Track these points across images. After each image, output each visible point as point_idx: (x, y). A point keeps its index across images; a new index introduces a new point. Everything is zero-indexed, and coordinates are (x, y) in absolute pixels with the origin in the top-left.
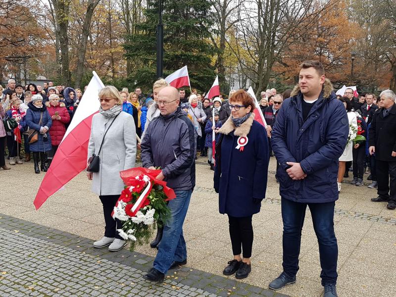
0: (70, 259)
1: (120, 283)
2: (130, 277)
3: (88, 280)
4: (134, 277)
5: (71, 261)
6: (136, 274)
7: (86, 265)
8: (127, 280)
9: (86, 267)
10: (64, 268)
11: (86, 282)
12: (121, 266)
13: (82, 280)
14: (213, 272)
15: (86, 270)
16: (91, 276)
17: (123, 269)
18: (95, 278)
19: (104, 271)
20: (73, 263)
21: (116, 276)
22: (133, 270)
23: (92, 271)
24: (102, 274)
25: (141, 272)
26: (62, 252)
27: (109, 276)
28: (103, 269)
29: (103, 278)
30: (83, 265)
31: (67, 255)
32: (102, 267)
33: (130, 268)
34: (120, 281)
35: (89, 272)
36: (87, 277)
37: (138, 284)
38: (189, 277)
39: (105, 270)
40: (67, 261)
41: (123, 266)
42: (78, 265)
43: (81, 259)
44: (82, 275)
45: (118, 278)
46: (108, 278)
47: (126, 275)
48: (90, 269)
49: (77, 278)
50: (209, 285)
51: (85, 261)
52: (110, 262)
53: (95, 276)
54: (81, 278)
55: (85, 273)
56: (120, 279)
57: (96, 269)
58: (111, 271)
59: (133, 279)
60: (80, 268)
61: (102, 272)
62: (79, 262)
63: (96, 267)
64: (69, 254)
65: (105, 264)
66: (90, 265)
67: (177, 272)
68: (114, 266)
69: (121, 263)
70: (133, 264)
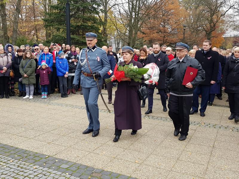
0: (10, 167)
5: (11, 168)
7: (23, 171)
9: (23, 173)
10: (6, 174)
12: (50, 170)
14: (119, 172)
15: (22, 175)
17: (51, 173)
20: (12, 170)
22: (59, 173)
23: (27, 176)
25: (65, 175)
26: (4, 161)
28: (36, 174)
30: (20, 171)
31: (8, 163)
32: (35, 172)
33: (56, 172)
35: (25, 177)
38: (102, 177)
39: (38, 175)
40: (8, 169)
42: (16, 172)
43: (18, 166)
48: (26, 175)
51: (22, 168)
52: (41, 168)
57: (30, 174)
58: (42, 175)
60: (18, 174)
61: (35, 176)
62: (17, 169)
63: (31, 172)
64: (9, 162)
65: (38, 170)
66: (25, 171)
67: (92, 173)
68: (44, 171)
69: (49, 168)
70: (58, 169)
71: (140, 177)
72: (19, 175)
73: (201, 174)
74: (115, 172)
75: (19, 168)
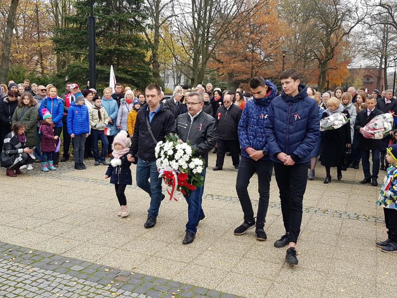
1: (53, 293)
2: (65, 285)
3: (17, 292)
4: (69, 286)
6: (71, 282)
7: (15, 276)
8: (61, 289)
9: (15, 278)
11: (14, 294)
12: (55, 274)
13: (10, 292)
14: (155, 275)
15: (14, 281)
16: (21, 288)
17: (57, 277)
18: (25, 290)
19: (35, 281)
21: (49, 286)
22: (68, 277)
23: (21, 282)
24: (33, 284)
25: (77, 279)
27: (41, 286)
28: (34, 278)
29: (34, 289)
30: (11, 275)
32: (33, 276)
33: (65, 275)
34: (54, 291)
35: (19, 283)
36: (16, 288)
37: (74, 293)
38: (130, 282)
39: (37, 279)
41: (57, 274)
42: (5, 276)
43: (9, 269)
44: (10, 286)
45: (51, 288)
46: (40, 289)
47: (61, 284)
48: (19, 280)
49: (4, 290)
50: (152, 289)
51: (14, 271)
52: (42, 271)
53: (26, 287)
54: (10, 290)
55: (13, 284)
56: (54, 289)
57: (26, 279)
58: (43, 280)
59: (68, 288)
60: (8, 279)
61: (33, 281)
62: (7, 272)
63: (27, 276)
65: (37, 273)
66: (19, 275)
67: (117, 276)
68: (46, 275)
69: (54, 271)
70: (67, 271)
71: (185, 280)
72: (10, 280)
73: (271, 275)
74: (150, 274)
75: (10, 271)
